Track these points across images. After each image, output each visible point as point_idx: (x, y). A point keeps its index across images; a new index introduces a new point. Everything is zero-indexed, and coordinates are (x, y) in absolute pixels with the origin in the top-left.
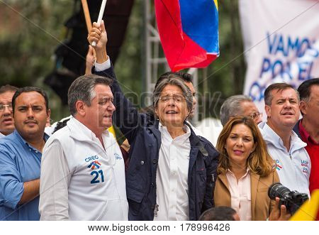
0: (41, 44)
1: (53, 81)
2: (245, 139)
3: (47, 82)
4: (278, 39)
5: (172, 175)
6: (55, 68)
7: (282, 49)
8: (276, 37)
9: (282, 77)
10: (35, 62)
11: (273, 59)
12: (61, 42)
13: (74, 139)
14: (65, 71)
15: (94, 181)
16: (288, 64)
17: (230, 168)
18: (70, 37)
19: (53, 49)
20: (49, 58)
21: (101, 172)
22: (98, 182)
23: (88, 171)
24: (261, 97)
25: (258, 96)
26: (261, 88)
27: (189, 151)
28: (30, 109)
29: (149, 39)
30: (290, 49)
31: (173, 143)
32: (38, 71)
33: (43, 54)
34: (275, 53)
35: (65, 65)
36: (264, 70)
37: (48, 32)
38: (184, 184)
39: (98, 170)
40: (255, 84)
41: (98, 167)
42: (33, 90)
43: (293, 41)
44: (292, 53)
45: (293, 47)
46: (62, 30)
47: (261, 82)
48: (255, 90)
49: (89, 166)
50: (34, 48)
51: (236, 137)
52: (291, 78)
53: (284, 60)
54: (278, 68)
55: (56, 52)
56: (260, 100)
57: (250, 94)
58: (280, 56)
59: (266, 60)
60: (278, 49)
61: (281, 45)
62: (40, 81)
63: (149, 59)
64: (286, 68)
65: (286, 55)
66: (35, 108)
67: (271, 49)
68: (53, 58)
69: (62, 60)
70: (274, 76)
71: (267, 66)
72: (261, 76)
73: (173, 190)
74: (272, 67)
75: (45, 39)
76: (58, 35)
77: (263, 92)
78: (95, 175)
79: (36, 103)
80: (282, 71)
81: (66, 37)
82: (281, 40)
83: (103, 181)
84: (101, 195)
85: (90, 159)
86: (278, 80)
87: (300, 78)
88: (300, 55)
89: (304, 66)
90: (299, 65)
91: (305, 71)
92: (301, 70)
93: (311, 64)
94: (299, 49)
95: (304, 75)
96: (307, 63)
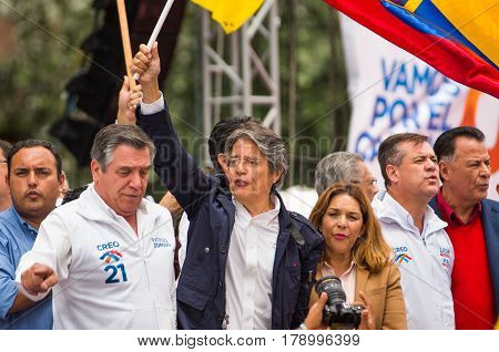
0: (44, 75)
1: (64, 130)
2: (350, 216)
3: (53, 132)
4: (398, 68)
5: (248, 272)
6: (67, 111)
7: (404, 84)
8: (394, 65)
9: (405, 126)
10: (37, 102)
11: (390, 98)
12: (76, 71)
14: (83, 116)
15: (110, 281)
16: (415, 105)
17: (328, 260)
18: (88, 65)
19: (63, 84)
20: (57, 97)
21: (122, 267)
22: (117, 281)
23: (101, 265)
24: (374, 155)
25: (369, 153)
26: (374, 142)
27: (276, 236)
28: (32, 173)
29: (208, 68)
30: (417, 82)
31: (252, 223)
32: (41, 116)
33: (48, 90)
34: (394, 90)
35: (81, 106)
36: (376, 115)
37: (57, 58)
38: (265, 284)
39: (116, 264)
40: (364, 135)
41: (117, 260)
42: (37, 145)
43: (421, 71)
44: (420, 89)
45: (421, 80)
46: (78, 54)
47: (374, 132)
48: (365, 145)
49: (102, 258)
50: (35, 81)
51: (336, 213)
52: (418, 126)
53: (408, 100)
54: (398, 111)
55: (68, 88)
56: (372, 159)
57: (357, 151)
58: (401, 93)
59: (380, 100)
60: (398, 83)
61: (402, 78)
62: (45, 129)
63: (208, 99)
64: (411, 112)
65: (410, 92)
66: (41, 172)
67: (387, 83)
68: (64, 96)
69: (76, 99)
70: (393, 124)
71: (381, 108)
72: (373, 124)
73: (249, 294)
74: (389, 110)
75: (51, 68)
76: (71, 62)
77: (377, 147)
78: (111, 271)
79: (41, 164)
80: (405, 116)
81: (83, 65)
82: (403, 69)
83: (125, 279)
84: (123, 301)
86: (399, 130)
87: (431, 127)
88: (431, 91)
89: (438, 110)
90: (431, 107)
91: (438, 116)
92: (433, 115)
93: (448, 107)
94: (430, 84)
95: (437, 122)
96: (441, 104)
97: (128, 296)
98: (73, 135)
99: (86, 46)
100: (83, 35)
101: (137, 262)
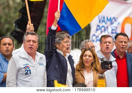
0: (9, 19)
1: (14, 34)
3: (11, 34)
4: (103, 17)
6: (15, 28)
7: (104, 21)
8: (102, 17)
9: (105, 32)
10: (7, 26)
11: (101, 25)
12: (17, 18)
13: (20, 57)
14: (19, 30)
15: (26, 74)
16: (107, 27)
17: (85, 68)
18: (21, 16)
19: (14, 21)
20: (12, 25)
21: (30, 70)
22: (28, 74)
23: (24, 70)
24: (97, 40)
25: (95, 40)
26: (97, 37)
32: (8, 30)
33: (10, 23)
34: (102, 23)
35: (19, 27)
36: (97, 30)
37: (12, 14)
40: (94, 35)
43: (109, 18)
44: (109, 23)
45: (109, 21)
46: (18, 14)
47: (97, 34)
48: (94, 38)
49: (24, 68)
52: (108, 33)
53: (106, 26)
54: (103, 29)
55: (15, 23)
56: (96, 41)
57: (92, 39)
58: (104, 24)
59: (98, 26)
60: (103, 21)
62: (9, 33)
64: (106, 29)
65: (106, 24)
66: (9, 44)
67: (100, 21)
68: (14, 25)
70: (102, 32)
71: (98, 28)
72: (96, 32)
74: (100, 28)
75: (10, 17)
76: (16, 16)
78: (27, 71)
80: (105, 30)
81: (19, 16)
82: (104, 18)
83: (30, 74)
85: (25, 65)
86: (103, 34)
87: (112, 33)
88: (112, 23)
89: (114, 28)
90: (112, 27)
91: (114, 30)
92: (112, 30)
93: (117, 27)
94: (111, 21)
95: (114, 31)
96: (115, 27)
97: (31, 78)
98: (17, 35)
99: (20, 11)
100: (19, 9)
101: (34, 69)
